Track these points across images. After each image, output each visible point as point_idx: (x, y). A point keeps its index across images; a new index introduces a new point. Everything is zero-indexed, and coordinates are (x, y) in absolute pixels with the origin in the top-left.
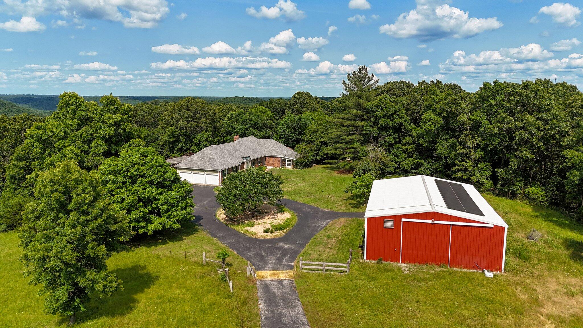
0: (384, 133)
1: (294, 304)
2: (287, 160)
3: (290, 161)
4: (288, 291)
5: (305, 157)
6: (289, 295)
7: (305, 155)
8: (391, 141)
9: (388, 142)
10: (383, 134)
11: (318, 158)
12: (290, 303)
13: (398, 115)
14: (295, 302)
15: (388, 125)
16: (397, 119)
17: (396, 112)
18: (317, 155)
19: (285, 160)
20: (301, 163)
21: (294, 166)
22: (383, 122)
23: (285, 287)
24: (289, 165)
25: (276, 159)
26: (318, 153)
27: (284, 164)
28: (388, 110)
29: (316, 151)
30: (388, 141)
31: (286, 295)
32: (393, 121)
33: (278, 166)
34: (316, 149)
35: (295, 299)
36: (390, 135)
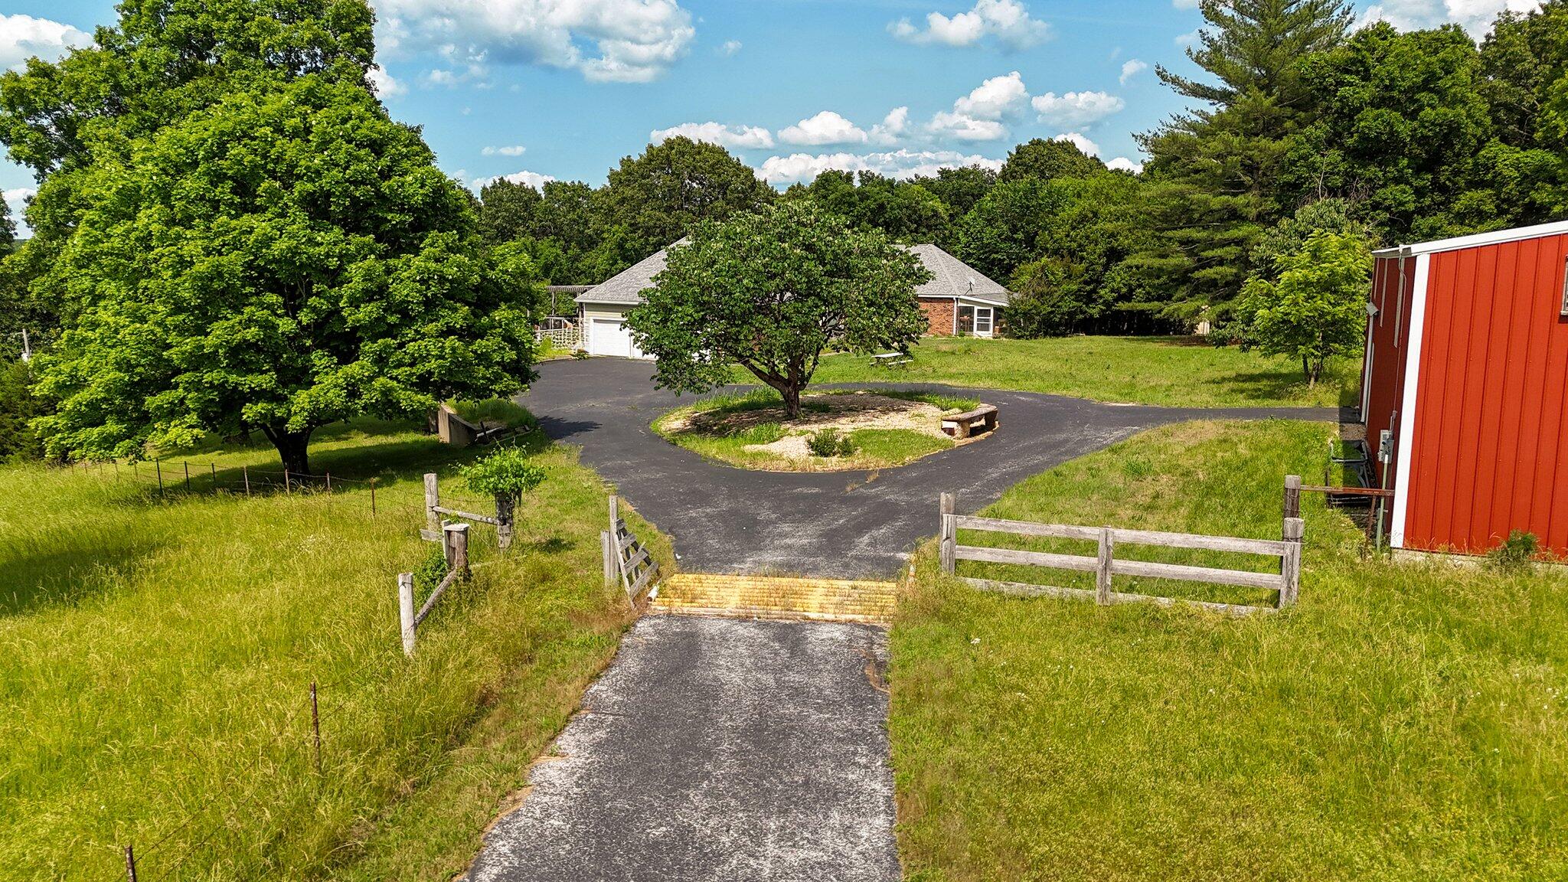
0: (1373, 170)
1: (825, 774)
2: (976, 308)
3: (986, 313)
4: (826, 681)
5: (1042, 295)
6: (819, 709)
7: (1045, 289)
8: (1402, 204)
9: (1388, 209)
10: (1368, 174)
11: (1095, 311)
12: (803, 768)
13: (1441, 93)
14: (843, 762)
15: (1392, 133)
16: (1433, 108)
17: (1432, 77)
18: (1090, 298)
19: (969, 311)
20: (1028, 316)
21: (1001, 330)
22: (1370, 121)
23: (809, 659)
24: (983, 327)
25: (939, 306)
26: (1094, 291)
27: (965, 326)
28: (1397, 73)
29: (1086, 283)
30: (1387, 203)
31: (791, 709)
32: (1414, 119)
33: (944, 330)
34: (1086, 277)
35: (854, 738)
36: (1397, 181)
